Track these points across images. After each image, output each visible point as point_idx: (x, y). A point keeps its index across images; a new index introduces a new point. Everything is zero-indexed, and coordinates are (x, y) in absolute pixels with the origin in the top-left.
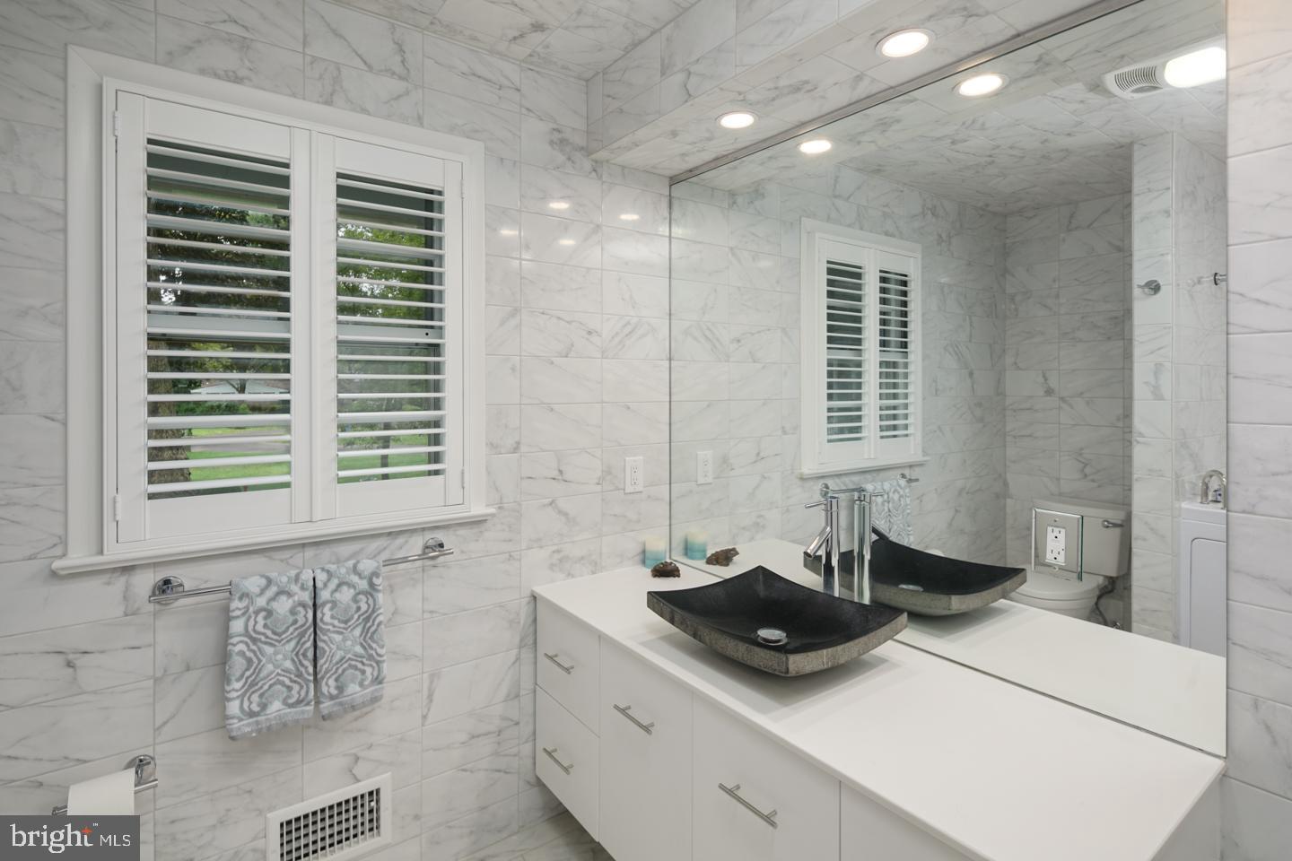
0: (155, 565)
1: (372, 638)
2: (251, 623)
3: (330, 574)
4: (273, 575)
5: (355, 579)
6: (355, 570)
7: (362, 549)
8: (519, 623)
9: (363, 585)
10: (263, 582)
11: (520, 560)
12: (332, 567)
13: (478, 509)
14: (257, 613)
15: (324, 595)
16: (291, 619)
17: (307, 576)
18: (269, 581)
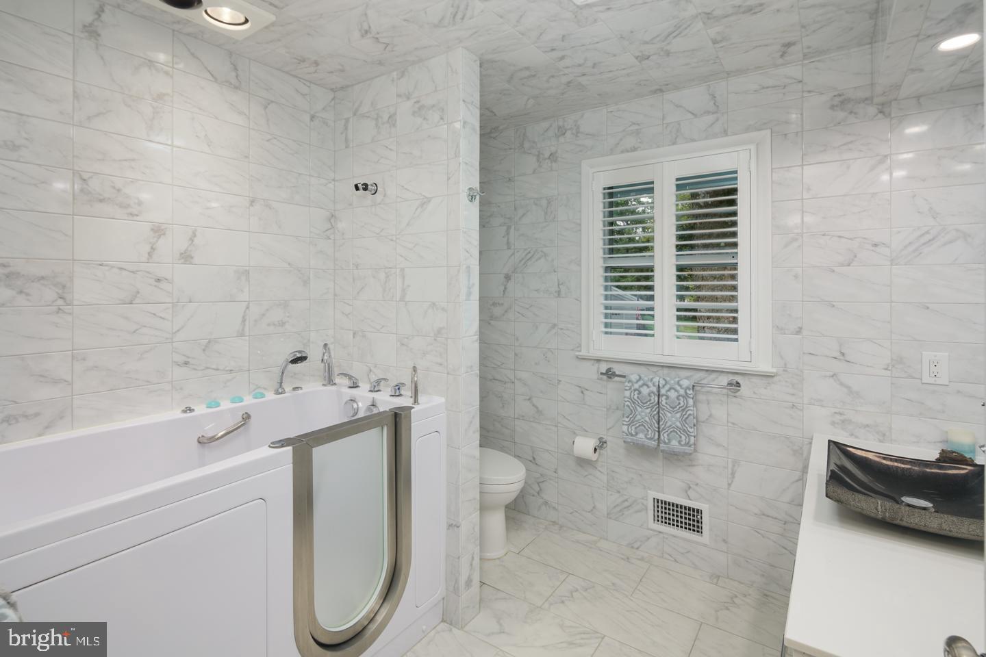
0: (607, 361)
1: (685, 420)
2: (632, 394)
3: (666, 382)
4: (642, 376)
5: (678, 388)
6: (678, 383)
7: (691, 376)
8: (802, 454)
9: (682, 392)
10: (638, 378)
11: (802, 410)
12: (668, 379)
13: (765, 367)
14: (635, 390)
15: (663, 391)
16: (649, 398)
17: (656, 380)
18: (640, 378)
